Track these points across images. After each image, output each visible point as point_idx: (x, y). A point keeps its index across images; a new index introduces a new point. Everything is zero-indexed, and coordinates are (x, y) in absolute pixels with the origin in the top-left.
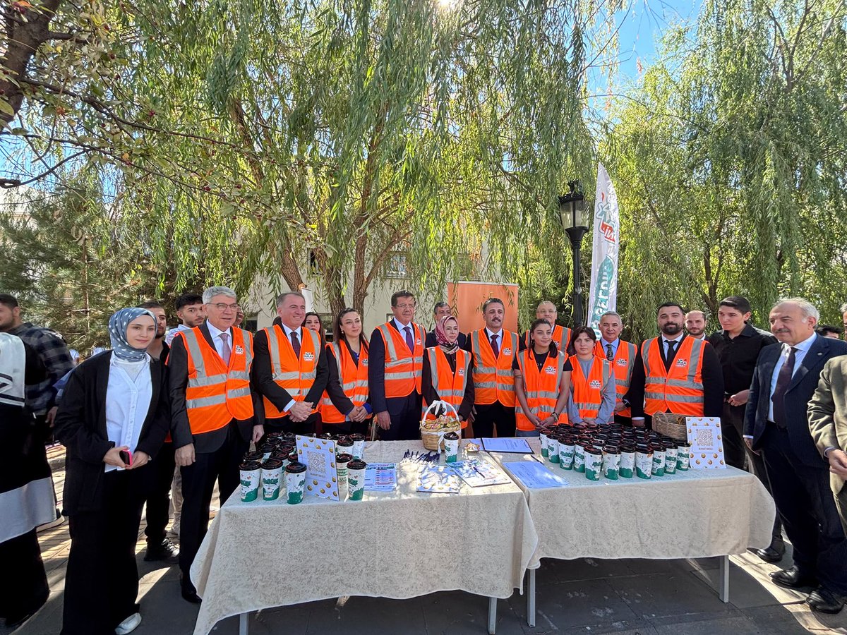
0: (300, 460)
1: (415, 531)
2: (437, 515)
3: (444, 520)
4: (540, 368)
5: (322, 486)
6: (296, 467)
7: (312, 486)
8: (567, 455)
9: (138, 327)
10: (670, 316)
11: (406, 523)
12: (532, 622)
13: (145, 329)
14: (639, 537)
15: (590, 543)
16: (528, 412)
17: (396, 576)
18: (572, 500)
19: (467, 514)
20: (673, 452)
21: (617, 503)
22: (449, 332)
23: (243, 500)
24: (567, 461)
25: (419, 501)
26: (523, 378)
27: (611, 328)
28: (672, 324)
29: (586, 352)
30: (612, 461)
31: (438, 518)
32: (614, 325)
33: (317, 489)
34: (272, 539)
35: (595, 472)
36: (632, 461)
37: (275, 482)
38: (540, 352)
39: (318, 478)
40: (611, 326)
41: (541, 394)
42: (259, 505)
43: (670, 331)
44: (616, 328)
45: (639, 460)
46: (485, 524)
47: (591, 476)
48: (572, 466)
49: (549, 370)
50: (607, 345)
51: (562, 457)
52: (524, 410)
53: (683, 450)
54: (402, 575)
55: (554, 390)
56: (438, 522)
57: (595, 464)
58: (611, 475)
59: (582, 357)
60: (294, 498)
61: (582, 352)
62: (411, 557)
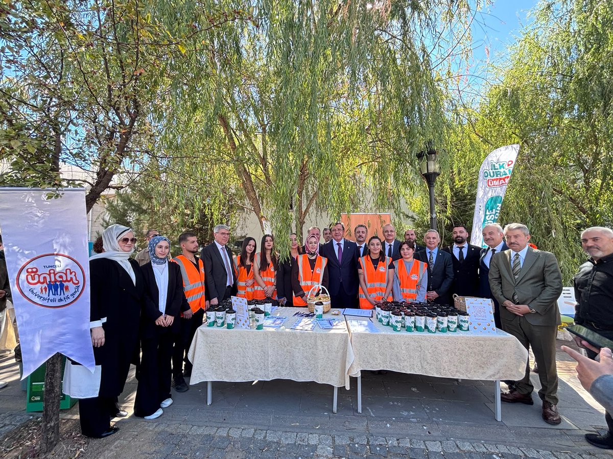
0: (233, 309)
1: (289, 348)
2: (300, 341)
3: (304, 344)
4: (376, 268)
5: (243, 321)
6: (231, 311)
7: (239, 322)
8: (384, 317)
9: (161, 247)
10: (458, 233)
11: (284, 343)
12: (360, 410)
13: (164, 248)
14: (421, 363)
15: (388, 363)
16: (368, 296)
17: (279, 368)
18: (378, 340)
19: (316, 342)
20: (454, 318)
21: (408, 344)
22: (310, 245)
23: (208, 326)
24: (385, 321)
25: (290, 332)
26: (364, 275)
27: (432, 240)
28: (459, 237)
29: (408, 256)
30: (409, 321)
31: (300, 343)
32: (434, 238)
33: (241, 323)
34: (219, 345)
35: (397, 327)
36: (423, 321)
37: (222, 318)
38: (375, 257)
39: (241, 317)
40: (432, 239)
41: (377, 285)
42: (214, 329)
43: (458, 241)
44: (435, 240)
45: (428, 322)
46: (326, 348)
47: (395, 328)
48: (388, 324)
49: (382, 269)
50: (430, 252)
51: (383, 319)
52: (366, 296)
53: (462, 317)
54: (282, 367)
55: (384, 282)
56: (300, 345)
57: (397, 322)
58: (409, 329)
59: (405, 260)
60: (229, 326)
61: (405, 257)
62: (286, 360)
